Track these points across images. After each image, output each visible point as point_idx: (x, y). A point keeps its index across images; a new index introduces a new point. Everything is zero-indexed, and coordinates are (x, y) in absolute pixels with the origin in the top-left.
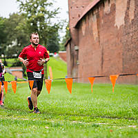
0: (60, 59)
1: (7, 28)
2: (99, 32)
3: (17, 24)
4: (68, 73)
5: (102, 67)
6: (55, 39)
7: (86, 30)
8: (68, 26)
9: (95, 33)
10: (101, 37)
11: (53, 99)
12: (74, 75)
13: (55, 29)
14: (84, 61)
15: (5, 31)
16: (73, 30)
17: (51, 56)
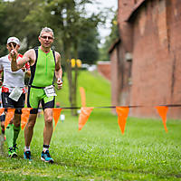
0: (100, 74)
1: (10, 18)
2: (168, 31)
3: (28, 12)
4: (112, 99)
5: (172, 91)
6: (92, 39)
7: (146, 27)
8: (116, 18)
9: (162, 33)
10: (173, 39)
11: (89, 142)
12: (124, 103)
13: (94, 22)
14: (142, 80)
15: (7, 24)
16: (123, 25)
17: (85, 69)
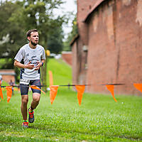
0: (64, 61)
2: (115, 29)
3: (10, 15)
4: (73, 80)
5: (117, 74)
6: (58, 35)
7: (98, 26)
8: (76, 19)
9: (110, 30)
10: (118, 35)
12: (81, 83)
13: (59, 22)
14: (95, 66)
16: (81, 25)
17: (53, 57)
